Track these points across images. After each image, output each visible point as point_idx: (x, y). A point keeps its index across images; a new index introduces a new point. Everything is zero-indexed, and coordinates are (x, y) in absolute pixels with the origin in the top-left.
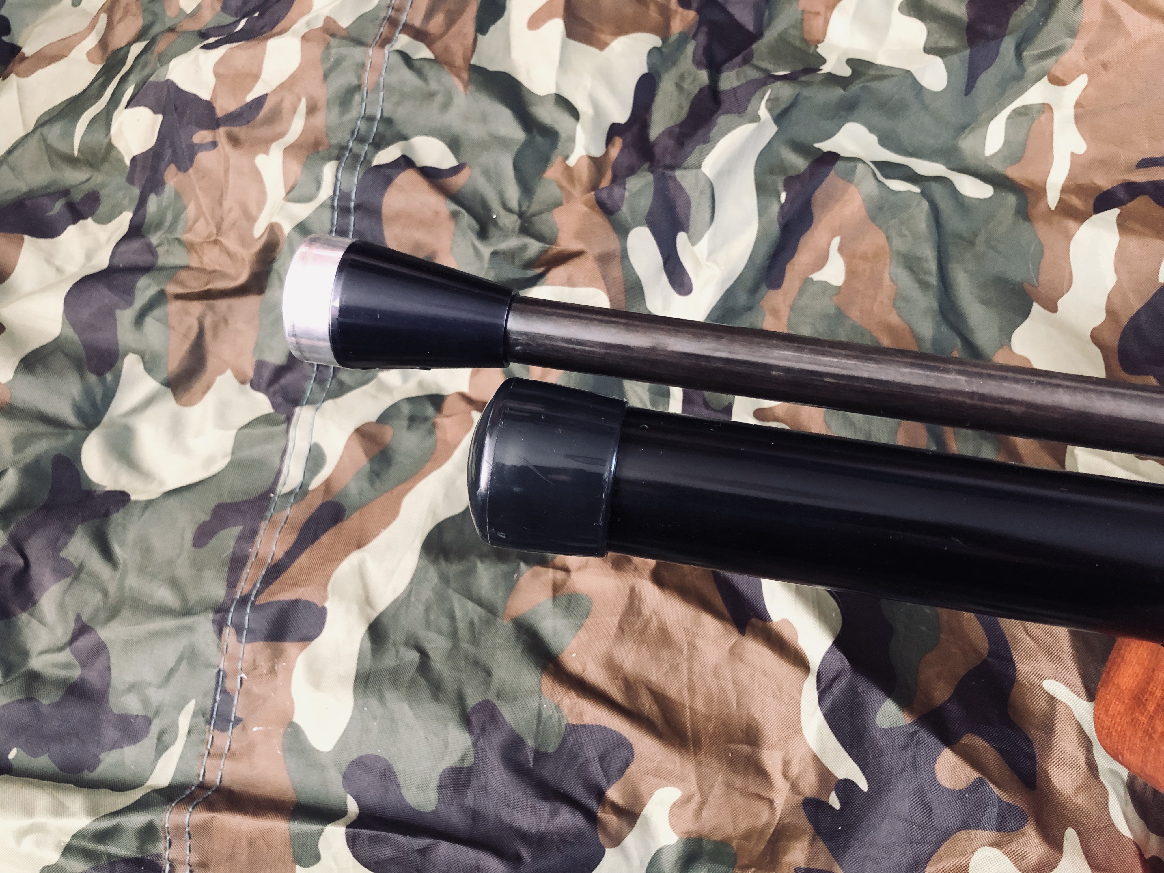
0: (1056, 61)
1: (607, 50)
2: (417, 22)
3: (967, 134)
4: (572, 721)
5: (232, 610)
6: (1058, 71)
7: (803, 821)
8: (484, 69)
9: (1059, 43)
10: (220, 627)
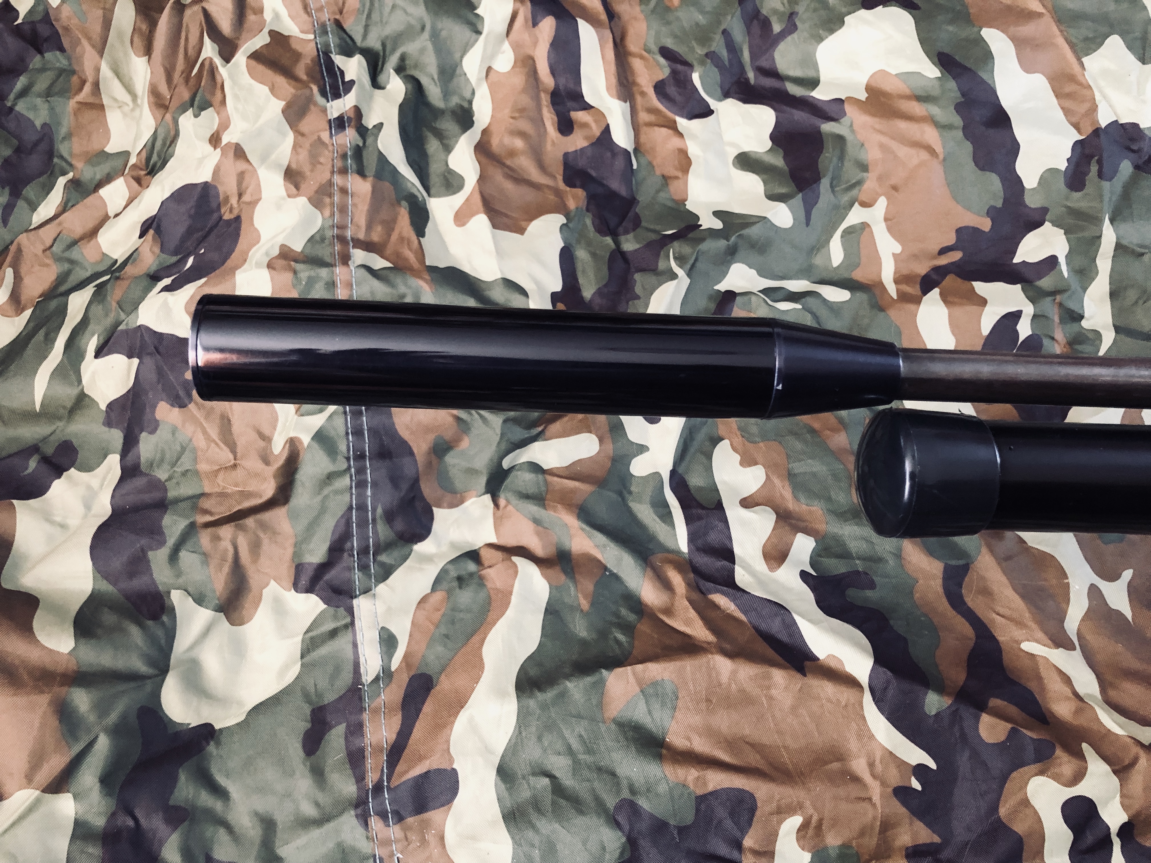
0: (860, 191)
1: (526, 233)
2: (361, 236)
3: (816, 254)
4: (700, 792)
5: (370, 800)
6: (863, 197)
7: (899, 809)
8: (437, 268)
9: (858, 178)
10: (364, 819)
